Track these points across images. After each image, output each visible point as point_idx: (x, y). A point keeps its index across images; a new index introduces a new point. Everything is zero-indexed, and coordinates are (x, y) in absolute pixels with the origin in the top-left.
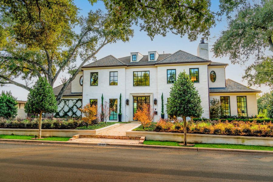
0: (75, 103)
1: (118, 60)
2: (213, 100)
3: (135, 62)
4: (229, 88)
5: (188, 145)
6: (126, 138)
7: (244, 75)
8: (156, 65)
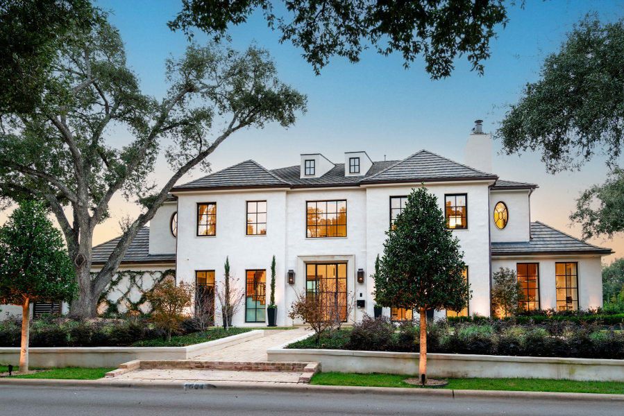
0: (159, 282)
1: (270, 173)
2: (499, 270)
3: (312, 179)
4: (538, 243)
5: (429, 382)
6: (267, 367)
7: (575, 210)
8: (362, 186)
